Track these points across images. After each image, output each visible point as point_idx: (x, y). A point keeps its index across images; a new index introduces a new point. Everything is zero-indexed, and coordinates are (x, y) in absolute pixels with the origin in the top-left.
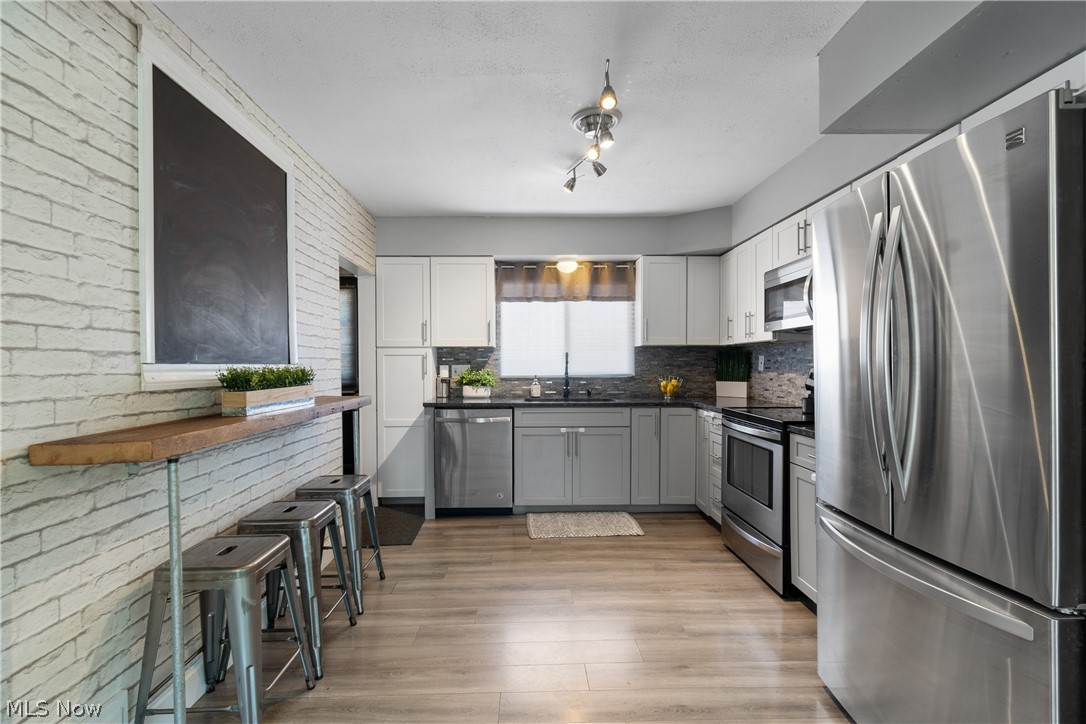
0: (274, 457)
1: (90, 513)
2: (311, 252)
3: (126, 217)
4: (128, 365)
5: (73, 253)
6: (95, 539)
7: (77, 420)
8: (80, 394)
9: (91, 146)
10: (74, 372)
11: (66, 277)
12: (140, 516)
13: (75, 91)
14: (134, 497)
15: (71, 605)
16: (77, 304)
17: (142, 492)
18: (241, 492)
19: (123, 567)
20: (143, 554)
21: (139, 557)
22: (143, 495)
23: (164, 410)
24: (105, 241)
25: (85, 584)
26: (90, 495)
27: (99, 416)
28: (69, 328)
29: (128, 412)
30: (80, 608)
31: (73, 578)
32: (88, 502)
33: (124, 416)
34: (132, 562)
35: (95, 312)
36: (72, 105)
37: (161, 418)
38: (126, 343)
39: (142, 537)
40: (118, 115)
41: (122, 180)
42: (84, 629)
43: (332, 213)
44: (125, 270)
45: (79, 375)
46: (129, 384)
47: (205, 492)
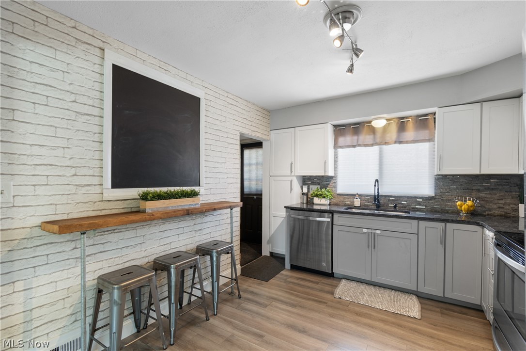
0: (186, 230)
1: (73, 249)
2: (218, 133)
3: (97, 129)
4: (98, 189)
5: (67, 146)
6: (75, 260)
7: (67, 212)
8: (69, 202)
9: (77, 103)
10: (66, 193)
11: (63, 156)
12: (101, 252)
13: (69, 82)
14: (98, 244)
15: (61, 285)
16: (68, 166)
17: (102, 242)
18: (164, 245)
19: (90, 273)
20: (102, 268)
21: (100, 269)
22: (103, 244)
23: (117, 208)
24: (84, 140)
25: (70, 278)
26: (73, 242)
27: (79, 211)
28: (64, 176)
29: (95, 209)
30: (67, 287)
31: (64, 274)
32: (73, 245)
33: (93, 211)
34: (96, 271)
35: (78, 169)
36: (68, 88)
37: (114, 212)
38: (96, 181)
39: (102, 261)
40: (93, 88)
41: (94, 114)
42: (69, 295)
43: (235, 113)
44: (95, 151)
45: (69, 194)
46: (97, 198)
47: (141, 244)
